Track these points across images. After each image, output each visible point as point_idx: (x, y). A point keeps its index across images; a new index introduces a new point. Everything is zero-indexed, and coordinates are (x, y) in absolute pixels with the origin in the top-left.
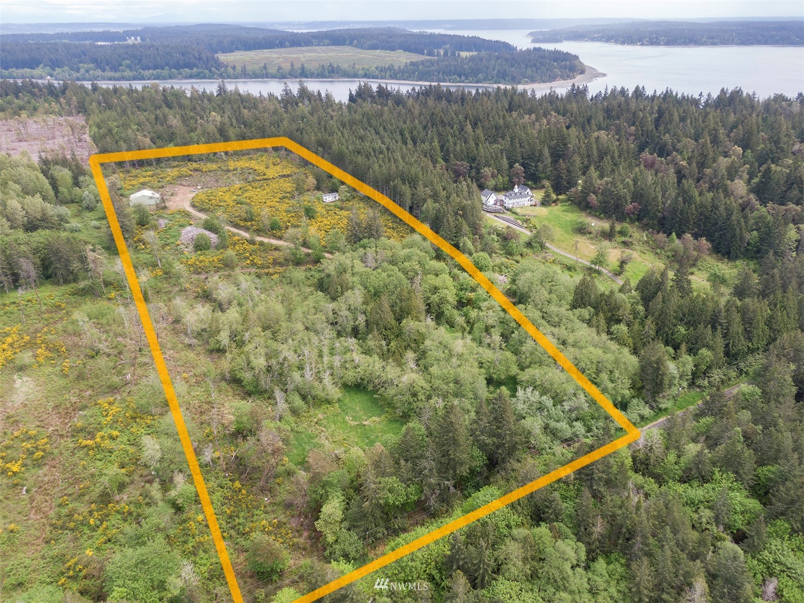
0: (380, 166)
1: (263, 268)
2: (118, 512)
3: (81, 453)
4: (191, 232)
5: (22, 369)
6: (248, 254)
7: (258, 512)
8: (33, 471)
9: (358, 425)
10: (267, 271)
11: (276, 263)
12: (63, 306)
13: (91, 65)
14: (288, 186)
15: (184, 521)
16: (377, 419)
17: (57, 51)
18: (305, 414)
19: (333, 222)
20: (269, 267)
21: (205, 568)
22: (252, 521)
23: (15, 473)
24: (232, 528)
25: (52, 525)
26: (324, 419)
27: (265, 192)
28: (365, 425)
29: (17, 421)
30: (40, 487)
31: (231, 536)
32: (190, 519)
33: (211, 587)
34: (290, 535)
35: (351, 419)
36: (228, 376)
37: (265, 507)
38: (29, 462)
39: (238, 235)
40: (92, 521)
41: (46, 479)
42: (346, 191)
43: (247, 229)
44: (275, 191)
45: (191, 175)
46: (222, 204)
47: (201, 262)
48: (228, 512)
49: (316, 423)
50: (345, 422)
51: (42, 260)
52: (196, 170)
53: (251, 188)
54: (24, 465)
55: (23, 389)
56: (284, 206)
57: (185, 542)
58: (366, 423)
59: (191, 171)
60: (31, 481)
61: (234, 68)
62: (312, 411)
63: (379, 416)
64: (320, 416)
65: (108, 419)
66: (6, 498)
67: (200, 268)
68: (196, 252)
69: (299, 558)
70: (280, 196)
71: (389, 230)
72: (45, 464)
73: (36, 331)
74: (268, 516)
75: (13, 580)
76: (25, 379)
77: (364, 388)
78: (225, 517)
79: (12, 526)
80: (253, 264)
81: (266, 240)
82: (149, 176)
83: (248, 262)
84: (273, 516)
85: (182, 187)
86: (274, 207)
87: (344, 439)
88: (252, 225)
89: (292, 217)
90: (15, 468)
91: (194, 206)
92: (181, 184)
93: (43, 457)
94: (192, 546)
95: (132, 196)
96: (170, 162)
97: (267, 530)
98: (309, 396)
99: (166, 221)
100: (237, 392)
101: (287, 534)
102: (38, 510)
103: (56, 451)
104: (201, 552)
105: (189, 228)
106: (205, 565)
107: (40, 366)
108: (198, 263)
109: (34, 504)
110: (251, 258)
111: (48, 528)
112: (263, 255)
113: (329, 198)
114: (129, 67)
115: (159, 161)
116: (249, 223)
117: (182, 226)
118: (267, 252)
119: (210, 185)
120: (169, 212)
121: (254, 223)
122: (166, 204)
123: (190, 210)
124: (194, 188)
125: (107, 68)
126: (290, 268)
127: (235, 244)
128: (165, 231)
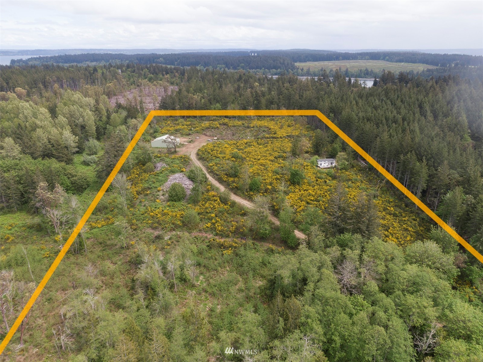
0: (390, 136)
1: (222, 236)
4: (176, 179)
6: (213, 215)
10: (222, 241)
11: (238, 233)
13: (223, 66)
14: (288, 145)
19: (319, 192)
20: (228, 236)
27: (266, 149)
39: (217, 189)
42: (345, 159)
43: (228, 185)
44: (275, 149)
45: (218, 127)
46: (219, 155)
47: (164, 214)
53: (255, 144)
56: (275, 166)
61: (302, 70)
67: (159, 222)
68: (168, 201)
70: (276, 154)
80: (213, 229)
82: (186, 125)
83: (209, 224)
85: (204, 136)
86: (264, 165)
88: (233, 182)
89: (277, 179)
91: (198, 154)
92: (204, 134)
99: (164, 165)
105: (177, 175)
108: (159, 215)
110: (214, 221)
112: (228, 220)
113: (324, 164)
114: (243, 68)
116: (231, 179)
117: (173, 172)
118: (233, 217)
119: (225, 138)
120: (173, 156)
121: (236, 179)
122: (177, 149)
123: (193, 157)
124: (212, 138)
125: (231, 67)
126: (250, 242)
127: (209, 199)
128: (157, 175)
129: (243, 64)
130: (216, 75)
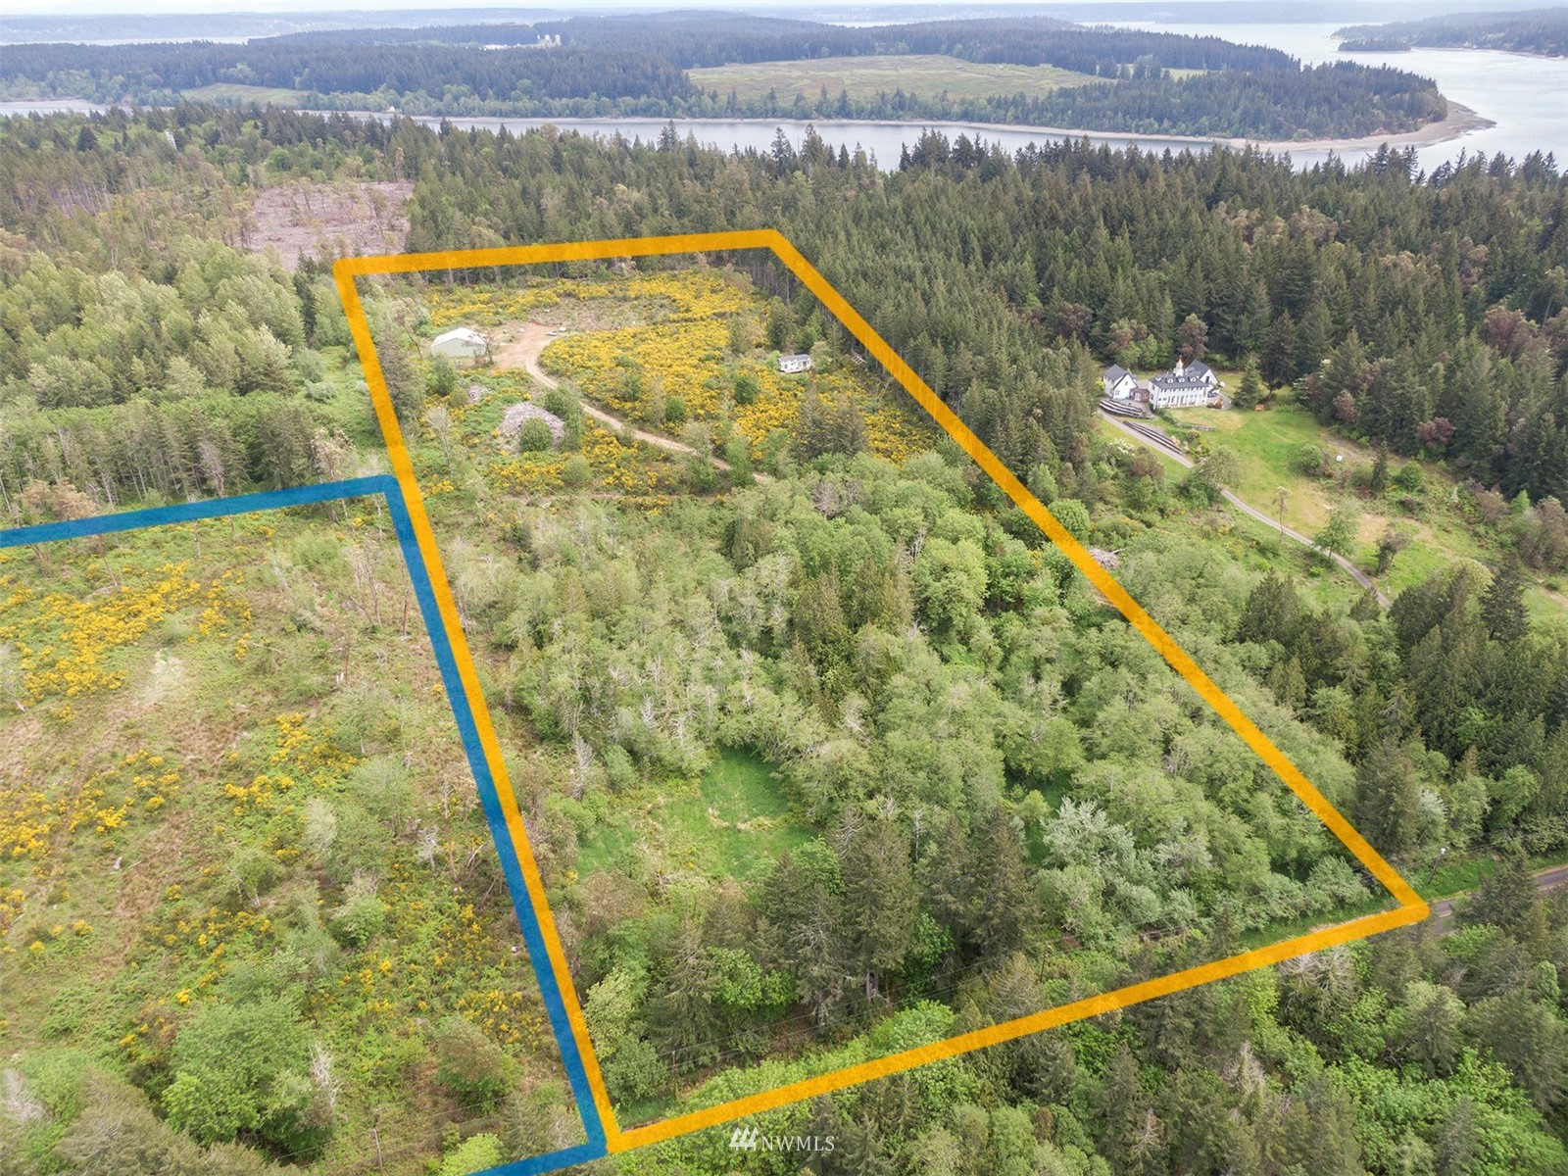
0: (898, 306)
1: (634, 493)
2: (250, 929)
3: (223, 810)
4: (521, 413)
5: (170, 641)
6: (613, 465)
7: (492, 972)
8: (141, 830)
9: (727, 828)
10: (640, 500)
11: (661, 486)
12: (271, 532)
14: (721, 335)
15: (358, 967)
16: (766, 821)
17: (411, 60)
18: (631, 792)
19: (785, 412)
20: (646, 494)
21: (371, 1063)
22: (477, 988)
23: (109, 830)
24: (438, 994)
25: (144, 933)
26: (666, 806)
27: (677, 344)
28: (739, 831)
29: (138, 735)
30: (145, 861)
31: (432, 1010)
32: (368, 963)
33: (373, 1100)
34: (539, 1028)
35: (717, 813)
36: (509, 698)
37: (508, 963)
38: (137, 812)
39: (606, 425)
40: (202, 939)
41: (159, 847)
42: (826, 353)
43: (623, 415)
44: (697, 343)
45: (556, 304)
46: (590, 364)
47: (526, 472)
48: (438, 961)
49: (649, 812)
50: (703, 819)
51: (251, 446)
52: (569, 295)
53: (653, 336)
54: (129, 817)
55: (163, 679)
56: (704, 376)
57: (349, 1006)
58: (741, 826)
59: (559, 296)
60: (133, 848)
61: (714, 97)
62: (647, 788)
63: (774, 815)
64: (661, 800)
65: (283, 752)
66: (85, 872)
67: (521, 484)
68: (522, 452)
69: (545, 1076)
70: (702, 354)
71: (892, 438)
72: (163, 820)
73: (215, 575)
74: (507, 982)
75: (54, 1021)
76: (172, 660)
77: (759, 754)
78: (431, 970)
79: (79, 924)
80: (619, 486)
81: (651, 439)
82: (483, 303)
83: (611, 479)
84: (518, 984)
85: (534, 326)
86: (683, 376)
87: (692, 854)
88: (634, 409)
89: (711, 397)
90: (111, 821)
91: (541, 365)
92: (533, 321)
93: (161, 807)
94: (359, 1017)
95: (439, 339)
96: (528, 277)
97: (496, 1009)
98: (646, 759)
99: (484, 390)
100: (520, 732)
101: (534, 1024)
102: (132, 902)
103: (185, 799)
104: (371, 1031)
105: (520, 406)
106: (371, 1056)
107: (201, 640)
108: (519, 474)
109: (128, 890)
110: (617, 473)
111: (138, 938)
112: (641, 469)
113: (792, 365)
114: (528, 92)
115: (507, 273)
116: (629, 405)
117: (509, 401)
118: (649, 464)
119: (582, 326)
120: (494, 372)
121: (637, 404)
122: (494, 358)
123: (534, 371)
124: (555, 328)
125: (491, 92)
126: (685, 498)
127: (595, 443)
128: (478, 409)
129: (527, 82)
130: (483, 145)
